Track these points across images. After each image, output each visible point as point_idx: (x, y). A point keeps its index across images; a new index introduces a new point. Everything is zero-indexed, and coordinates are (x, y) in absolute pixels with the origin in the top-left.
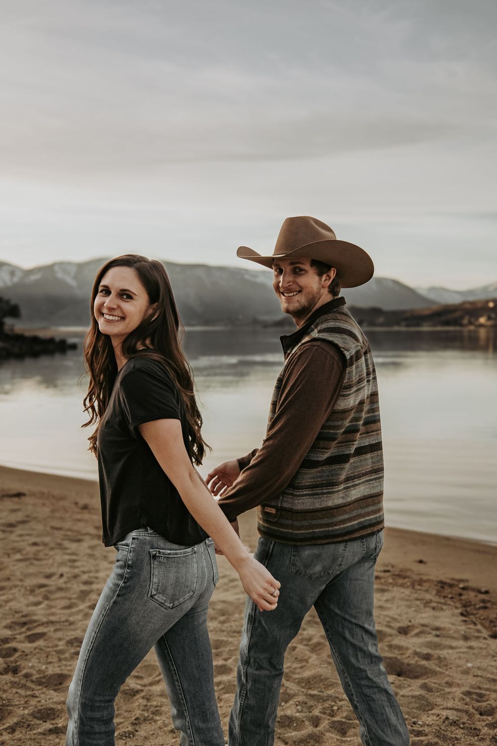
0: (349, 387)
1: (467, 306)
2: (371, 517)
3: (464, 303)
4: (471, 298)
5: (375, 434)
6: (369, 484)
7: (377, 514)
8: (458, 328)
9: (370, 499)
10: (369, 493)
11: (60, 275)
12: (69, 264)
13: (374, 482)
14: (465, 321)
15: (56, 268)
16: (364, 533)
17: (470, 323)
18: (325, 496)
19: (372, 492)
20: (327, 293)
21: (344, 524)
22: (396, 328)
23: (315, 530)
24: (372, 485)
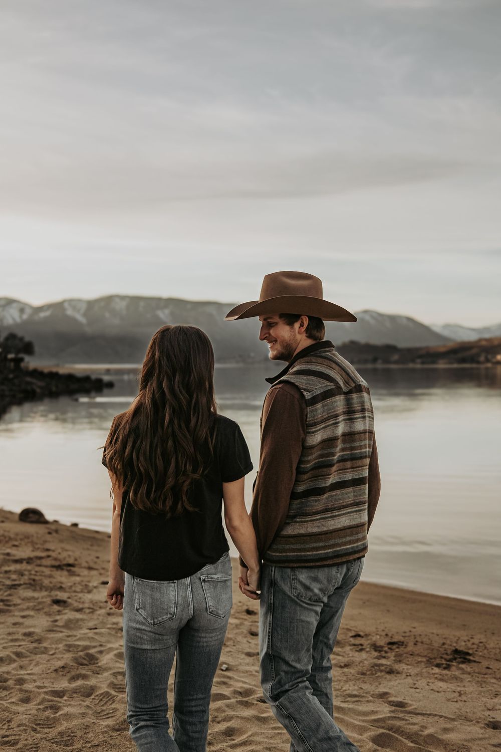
0: (313, 424)
1: (484, 343)
2: (348, 547)
3: (480, 340)
4: (487, 336)
5: (359, 470)
6: (350, 516)
7: (355, 544)
8: (474, 366)
9: (349, 530)
10: (349, 524)
11: (70, 312)
12: (79, 301)
13: (355, 514)
14: (482, 358)
15: (66, 305)
16: (338, 561)
17: (487, 360)
18: (298, 524)
19: (351, 524)
20: (306, 338)
21: (317, 551)
22: (411, 365)
23: (288, 554)
24: (352, 517)
